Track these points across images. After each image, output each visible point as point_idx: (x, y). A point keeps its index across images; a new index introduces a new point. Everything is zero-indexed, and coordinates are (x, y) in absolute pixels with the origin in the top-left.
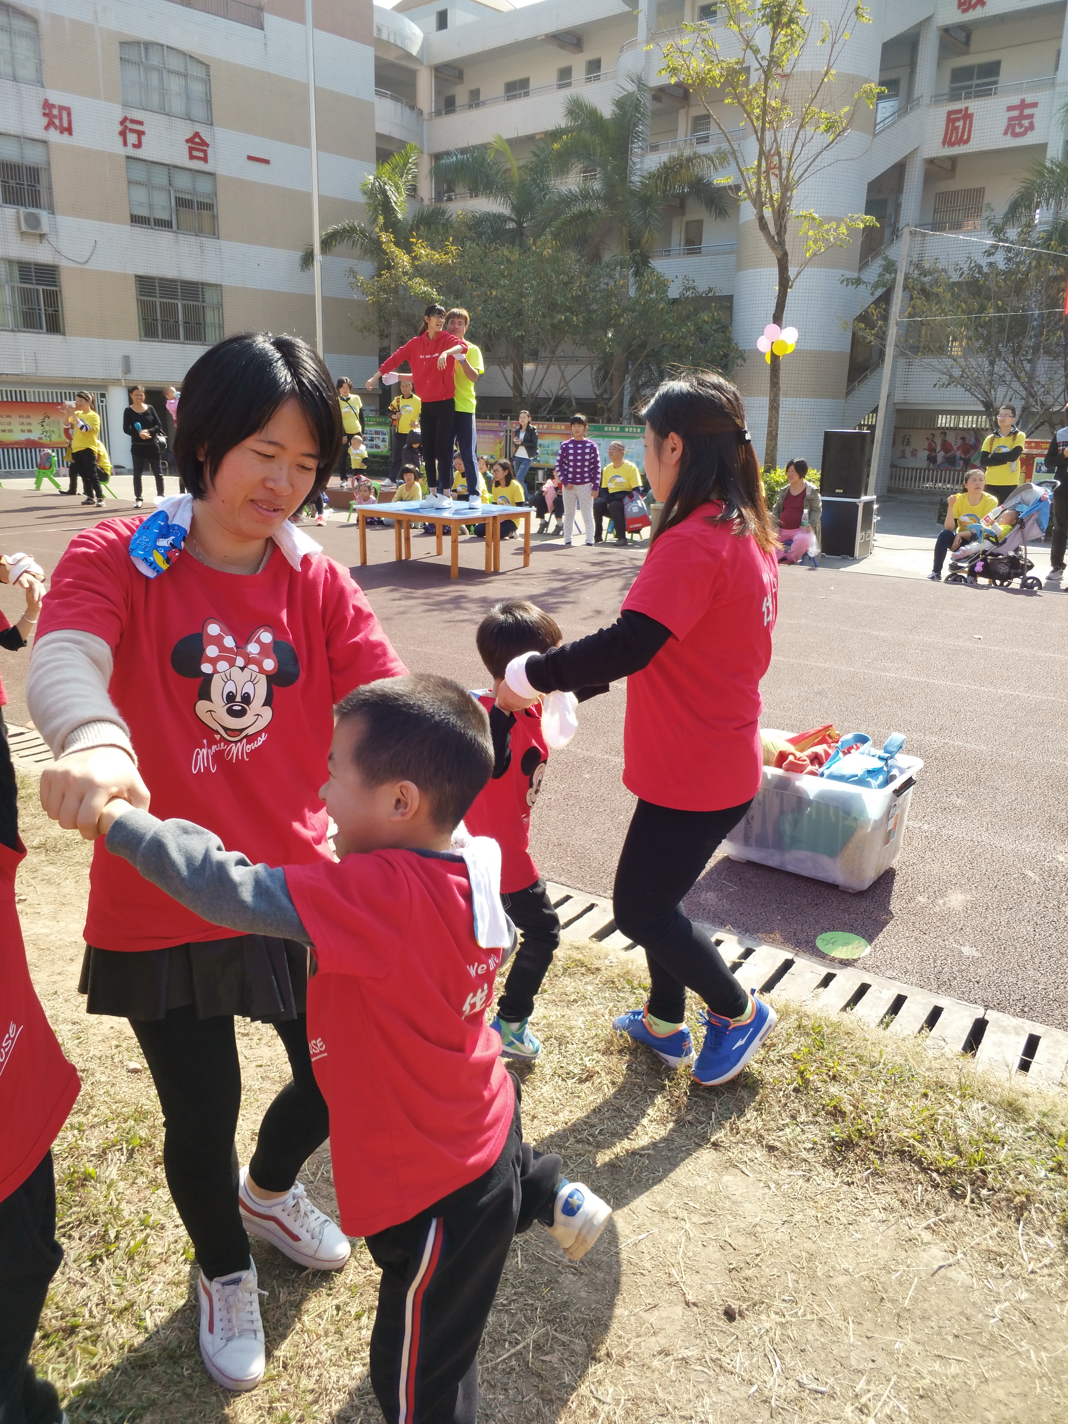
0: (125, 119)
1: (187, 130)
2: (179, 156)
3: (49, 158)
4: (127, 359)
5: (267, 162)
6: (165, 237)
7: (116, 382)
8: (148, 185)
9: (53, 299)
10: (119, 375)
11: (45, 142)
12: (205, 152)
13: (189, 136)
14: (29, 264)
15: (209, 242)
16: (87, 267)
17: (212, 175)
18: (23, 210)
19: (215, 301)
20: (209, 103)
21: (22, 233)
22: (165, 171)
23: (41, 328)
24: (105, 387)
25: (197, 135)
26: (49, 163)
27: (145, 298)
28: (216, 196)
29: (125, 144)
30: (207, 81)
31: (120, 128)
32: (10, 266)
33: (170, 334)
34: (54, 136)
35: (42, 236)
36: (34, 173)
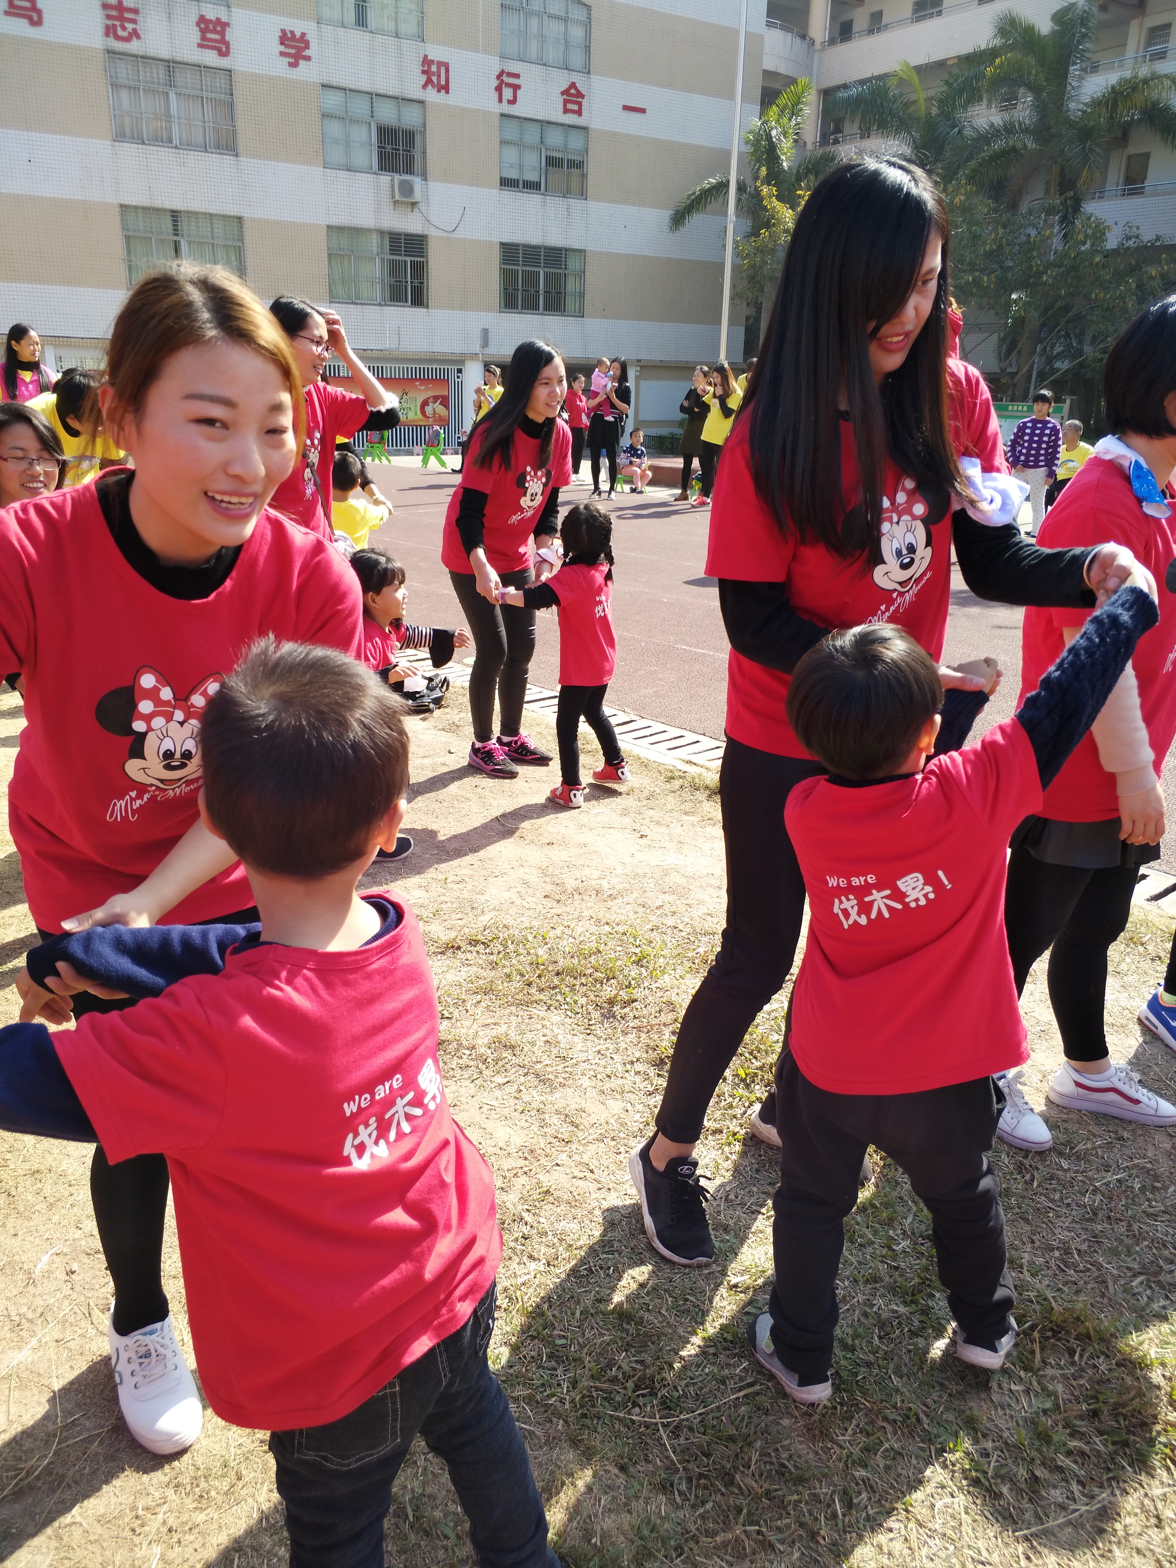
0: (502, 72)
1: (562, 80)
2: (552, 110)
3: (425, 120)
4: (485, 332)
5: (643, 111)
6: (533, 200)
7: (474, 356)
8: (520, 145)
9: (419, 270)
10: (477, 349)
11: (422, 102)
12: (580, 104)
13: (565, 87)
14: (399, 234)
15: (576, 204)
16: (455, 235)
17: (585, 129)
18: (397, 177)
19: (578, 267)
20: (588, 48)
21: (396, 202)
22: (537, 127)
23: (406, 301)
24: (462, 362)
25: (573, 85)
26: (425, 126)
27: (508, 267)
28: (587, 151)
29: (500, 101)
30: (588, 25)
31: (496, 83)
32: (382, 237)
33: (530, 305)
34: (432, 95)
35: (414, 204)
36: (409, 136)
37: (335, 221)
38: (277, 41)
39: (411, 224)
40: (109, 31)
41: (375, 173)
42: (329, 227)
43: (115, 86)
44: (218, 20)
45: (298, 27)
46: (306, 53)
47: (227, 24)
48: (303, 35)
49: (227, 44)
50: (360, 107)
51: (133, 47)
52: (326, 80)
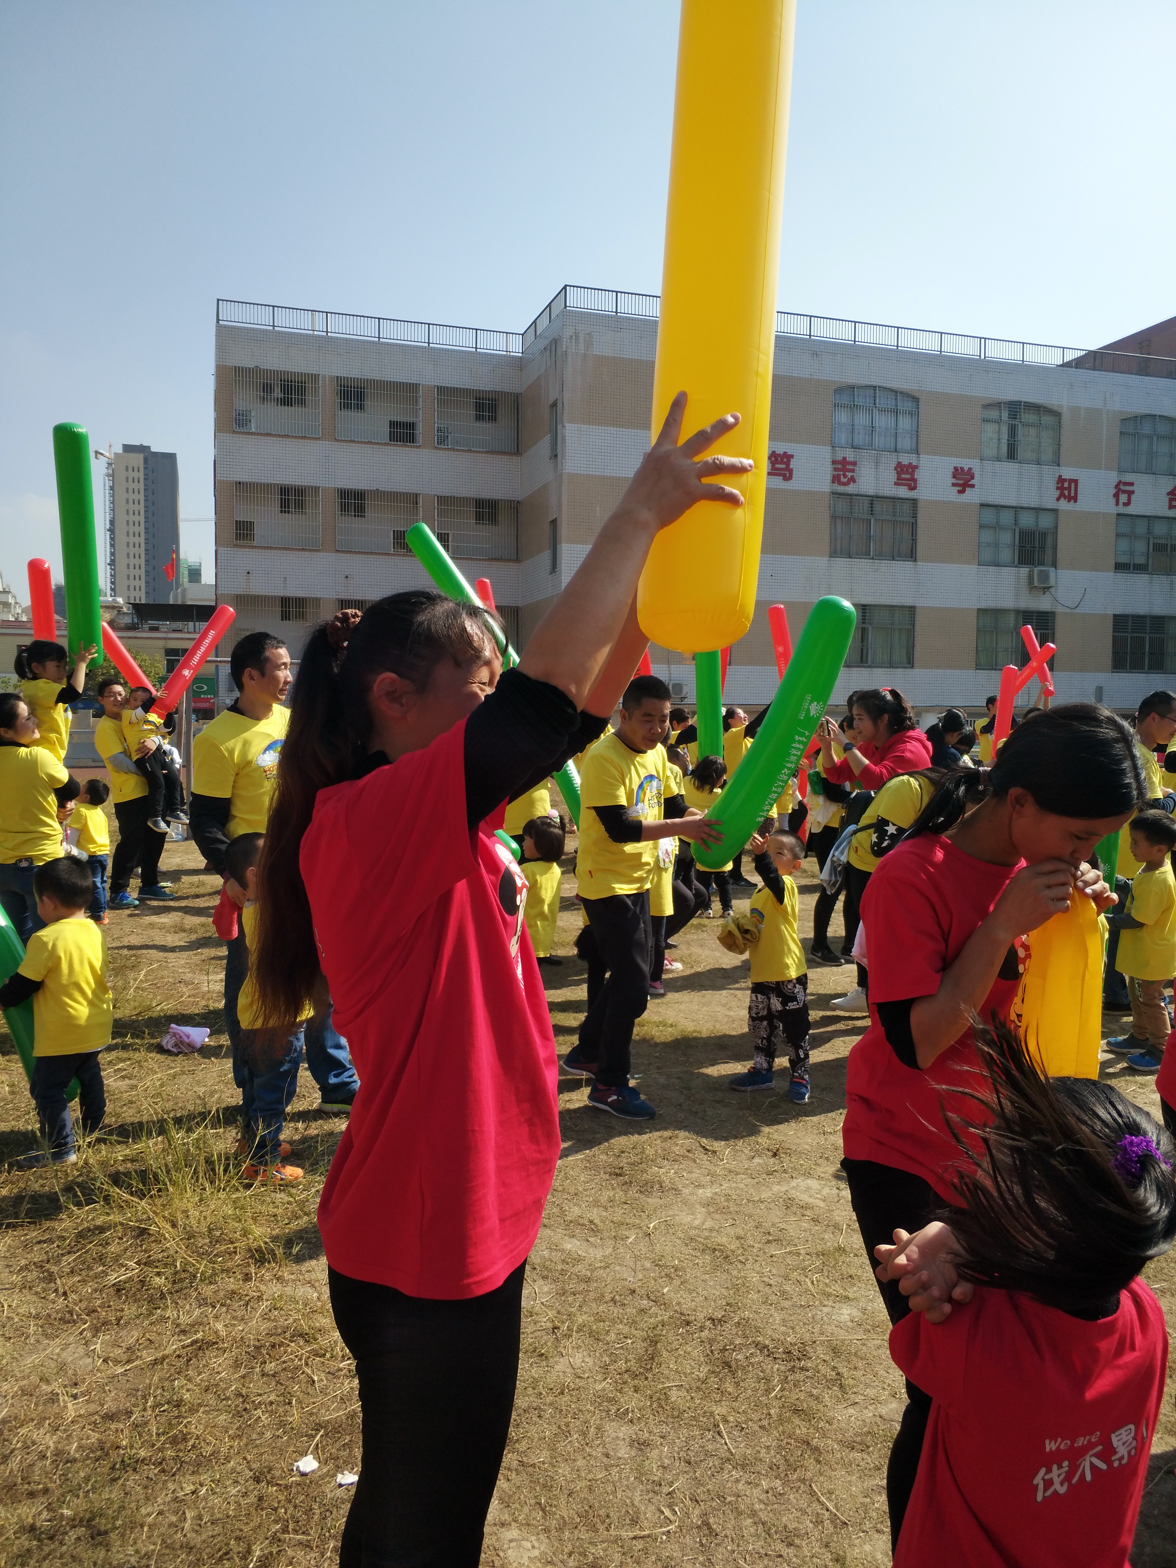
0: (1120, 482)
1: (1169, 484)
2: (1159, 507)
3: (1057, 524)
4: (1100, 689)
6: (1142, 579)
8: (1131, 536)
11: (1055, 511)
13: (1170, 489)
14: (1032, 612)
16: (1076, 611)
18: (1035, 569)
21: (1032, 588)
22: (1146, 522)
26: (1056, 528)
27: (1119, 634)
29: (1117, 504)
31: (1114, 491)
32: (1020, 615)
33: (1137, 665)
34: (1063, 505)
35: (1046, 589)
36: (1043, 535)
37: (983, 605)
38: (950, 475)
39: (1043, 604)
40: (836, 479)
41: (1016, 567)
42: (978, 609)
43: (834, 518)
44: (910, 464)
45: (966, 463)
46: (971, 482)
47: (917, 467)
48: (970, 469)
49: (915, 481)
50: (1007, 518)
51: (851, 489)
52: (984, 500)
